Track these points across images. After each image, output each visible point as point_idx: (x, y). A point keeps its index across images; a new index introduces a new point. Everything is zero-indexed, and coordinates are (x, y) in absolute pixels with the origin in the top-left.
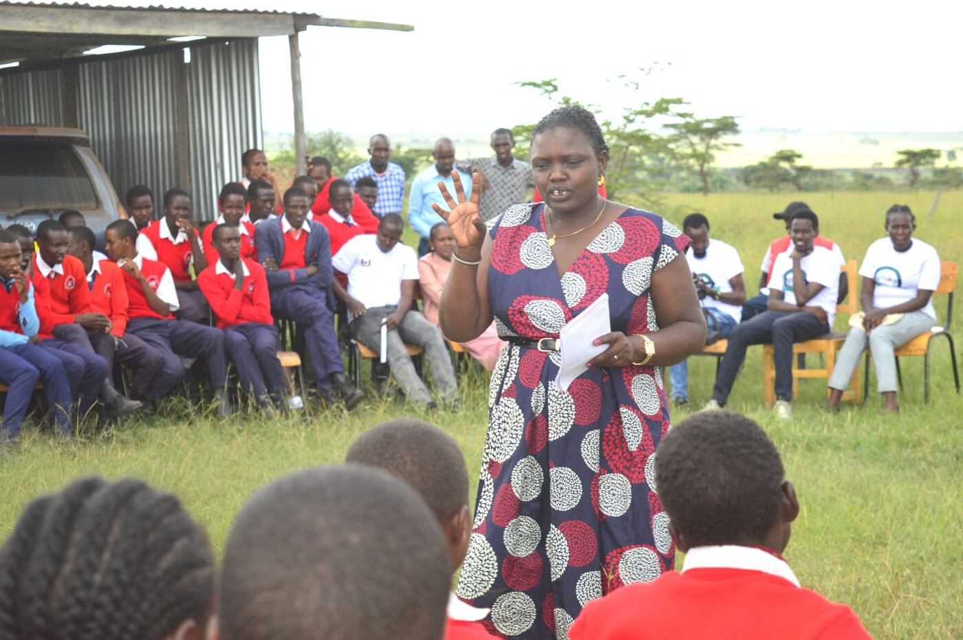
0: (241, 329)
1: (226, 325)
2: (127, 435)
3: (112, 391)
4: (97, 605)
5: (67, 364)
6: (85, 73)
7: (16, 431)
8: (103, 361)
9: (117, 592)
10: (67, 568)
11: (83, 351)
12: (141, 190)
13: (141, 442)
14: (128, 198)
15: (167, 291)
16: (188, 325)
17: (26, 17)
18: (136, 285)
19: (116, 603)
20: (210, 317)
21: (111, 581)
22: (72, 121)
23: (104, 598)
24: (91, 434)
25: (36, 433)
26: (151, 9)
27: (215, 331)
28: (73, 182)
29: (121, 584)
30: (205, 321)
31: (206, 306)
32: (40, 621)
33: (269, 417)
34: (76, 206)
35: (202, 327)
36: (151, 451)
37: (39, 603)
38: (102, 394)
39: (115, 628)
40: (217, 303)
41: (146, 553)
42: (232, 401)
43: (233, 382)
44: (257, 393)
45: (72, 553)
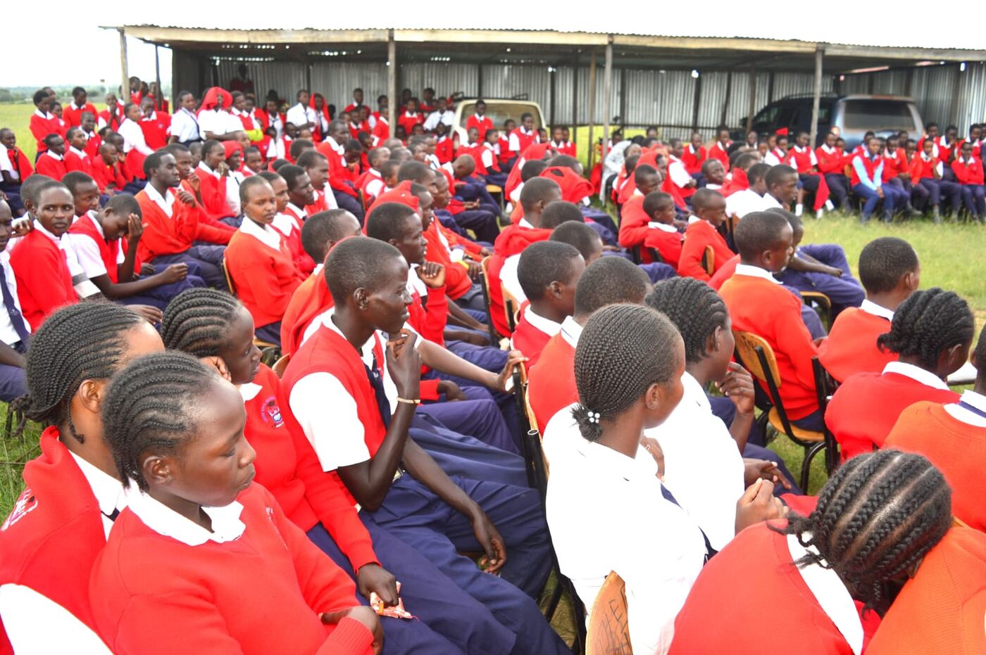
0: (970, 186)
1: (963, 183)
2: (913, 225)
3: (909, 206)
4: (929, 331)
5: (894, 194)
6: (916, 73)
7: (869, 218)
8: (907, 194)
9: (938, 329)
10: (923, 317)
11: (900, 190)
12: (933, 124)
13: (919, 229)
14: (927, 127)
15: (940, 169)
16: (946, 182)
17: (897, 51)
18: (929, 168)
19: (937, 332)
20: (955, 178)
21: (936, 324)
22: (907, 93)
23: (933, 329)
24: (898, 222)
25: (877, 220)
26: (950, 49)
27: (958, 186)
28: (905, 119)
29: (940, 326)
30: (953, 181)
31: (954, 175)
32: (909, 331)
33: (976, 224)
34: (904, 129)
35: (951, 183)
36: (922, 233)
37: (910, 325)
38: (905, 207)
39: (933, 340)
40: (959, 175)
41: (951, 319)
42: (960, 214)
43: (962, 208)
44: (973, 214)
45: (925, 312)
